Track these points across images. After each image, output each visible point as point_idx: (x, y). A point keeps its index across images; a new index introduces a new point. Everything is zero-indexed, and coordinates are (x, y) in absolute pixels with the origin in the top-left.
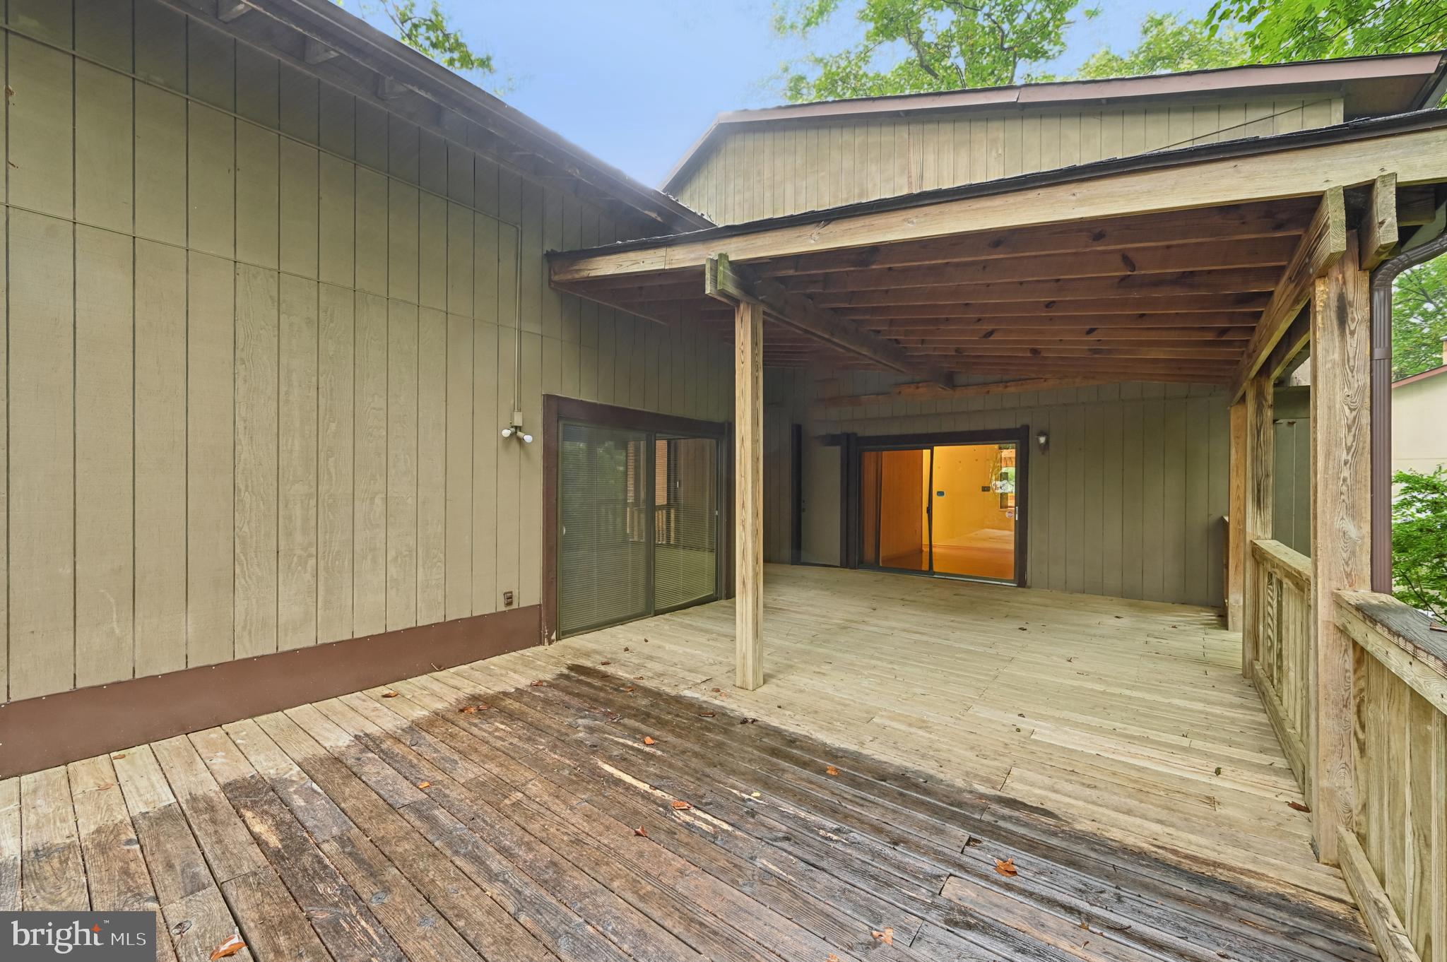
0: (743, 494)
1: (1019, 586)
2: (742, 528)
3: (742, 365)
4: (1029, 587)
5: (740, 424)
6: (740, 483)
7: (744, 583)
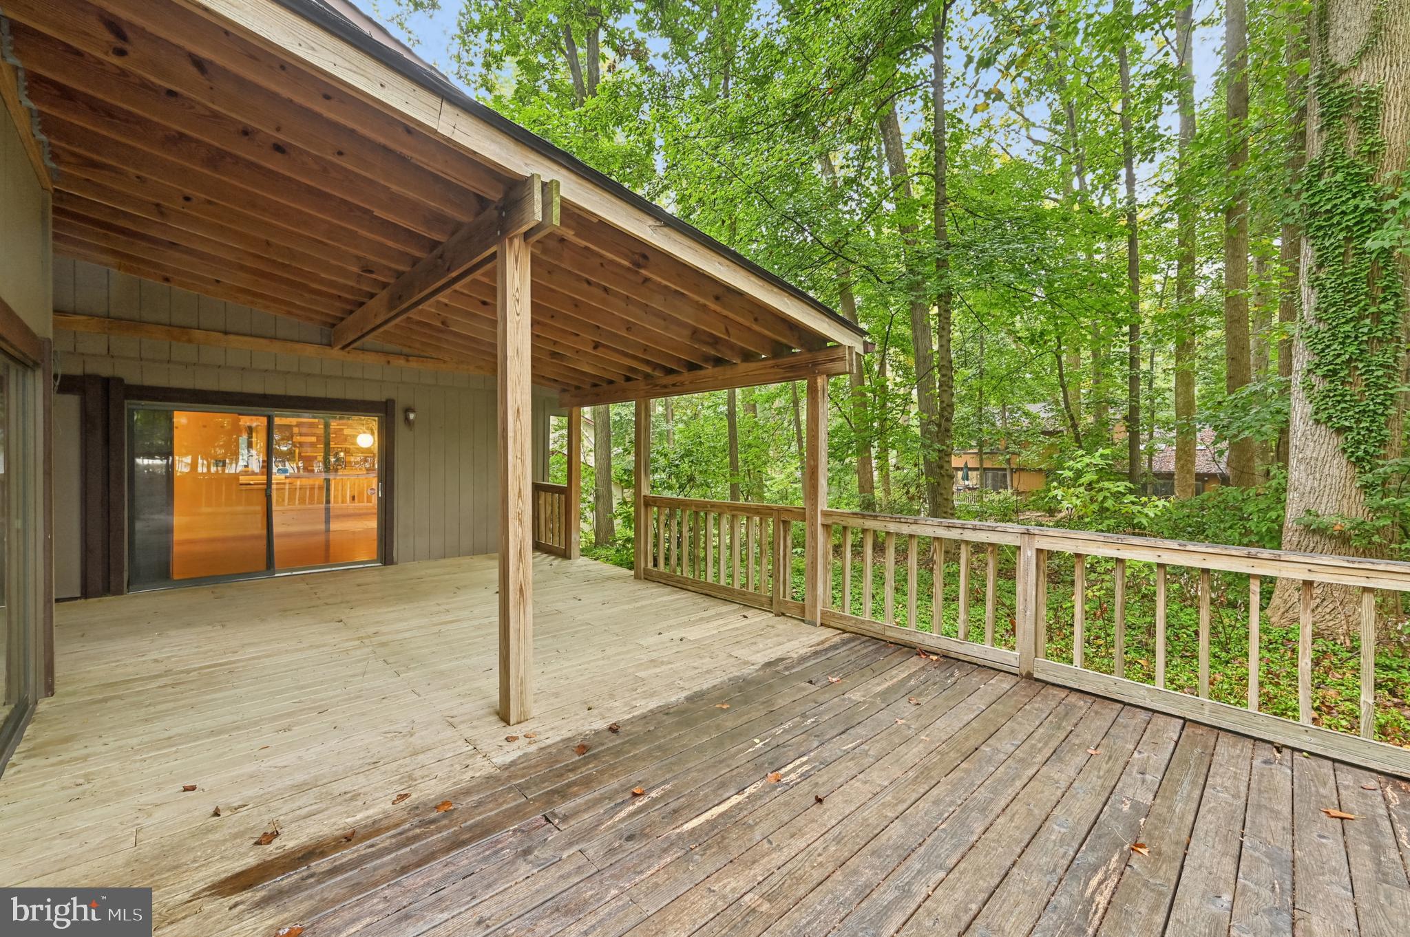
0: (519, 479)
1: (385, 564)
2: (517, 523)
3: (518, 318)
4: (397, 564)
5: (514, 391)
6: (515, 466)
7: (521, 590)
